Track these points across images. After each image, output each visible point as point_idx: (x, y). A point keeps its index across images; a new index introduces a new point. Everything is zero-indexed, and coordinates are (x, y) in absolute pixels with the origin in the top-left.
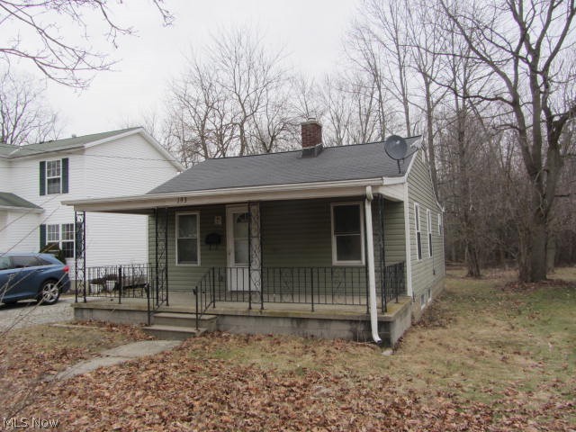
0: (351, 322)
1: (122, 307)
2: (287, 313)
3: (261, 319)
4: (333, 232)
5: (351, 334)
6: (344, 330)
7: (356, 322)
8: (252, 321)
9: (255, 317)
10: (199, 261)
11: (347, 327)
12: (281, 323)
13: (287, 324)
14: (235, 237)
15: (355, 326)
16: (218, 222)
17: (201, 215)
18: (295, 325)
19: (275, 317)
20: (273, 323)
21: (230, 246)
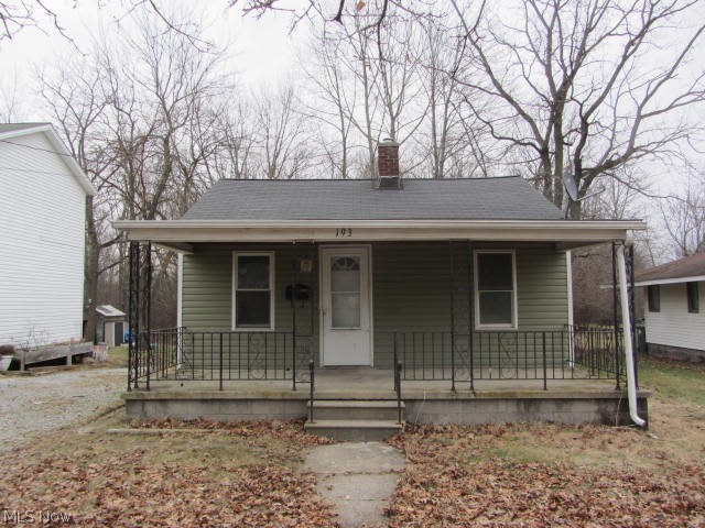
0: (598, 400)
1: (229, 394)
2: (514, 393)
3: (473, 403)
4: (476, 287)
5: (599, 417)
6: (589, 412)
7: (606, 400)
8: (459, 407)
9: (463, 400)
10: (272, 324)
11: (594, 407)
12: (502, 407)
13: (512, 408)
14: (332, 290)
15: (603, 406)
16: (306, 267)
17: (276, 256)
18: (522, 408)
19: (494, 399)
20: (491, 408)
21: (325, 302)
